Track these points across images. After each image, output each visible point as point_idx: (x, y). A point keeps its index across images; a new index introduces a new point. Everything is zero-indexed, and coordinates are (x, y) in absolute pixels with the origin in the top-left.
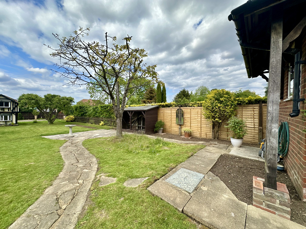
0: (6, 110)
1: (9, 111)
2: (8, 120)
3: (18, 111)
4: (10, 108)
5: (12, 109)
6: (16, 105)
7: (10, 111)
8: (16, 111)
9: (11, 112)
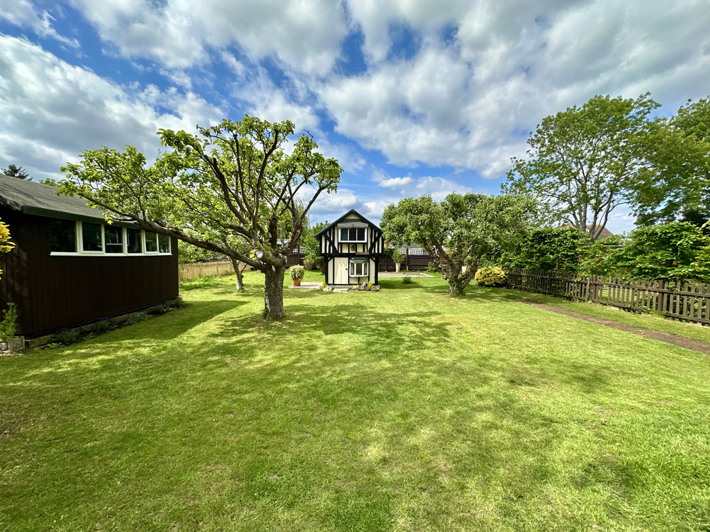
0: (360, 250)
1: (364, 251)
2: (363, 275)
3: (380, 252)
4: (367, 243)
5: (369, 246)
6: (377, 235)
7: (366, 250)
8: (376, 252)
9: (368, 253)
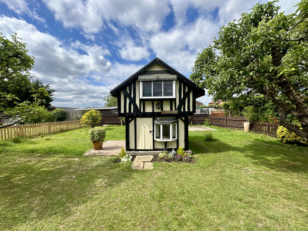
0: (167, 108)
1: (171, 109)
2: (171, 139)
3: (191, 109)
4: (175, 99)
5: (178, 103)
6: (186, 90)
7: (174, 109)
8: (187, 110)
9: (176, 112)
